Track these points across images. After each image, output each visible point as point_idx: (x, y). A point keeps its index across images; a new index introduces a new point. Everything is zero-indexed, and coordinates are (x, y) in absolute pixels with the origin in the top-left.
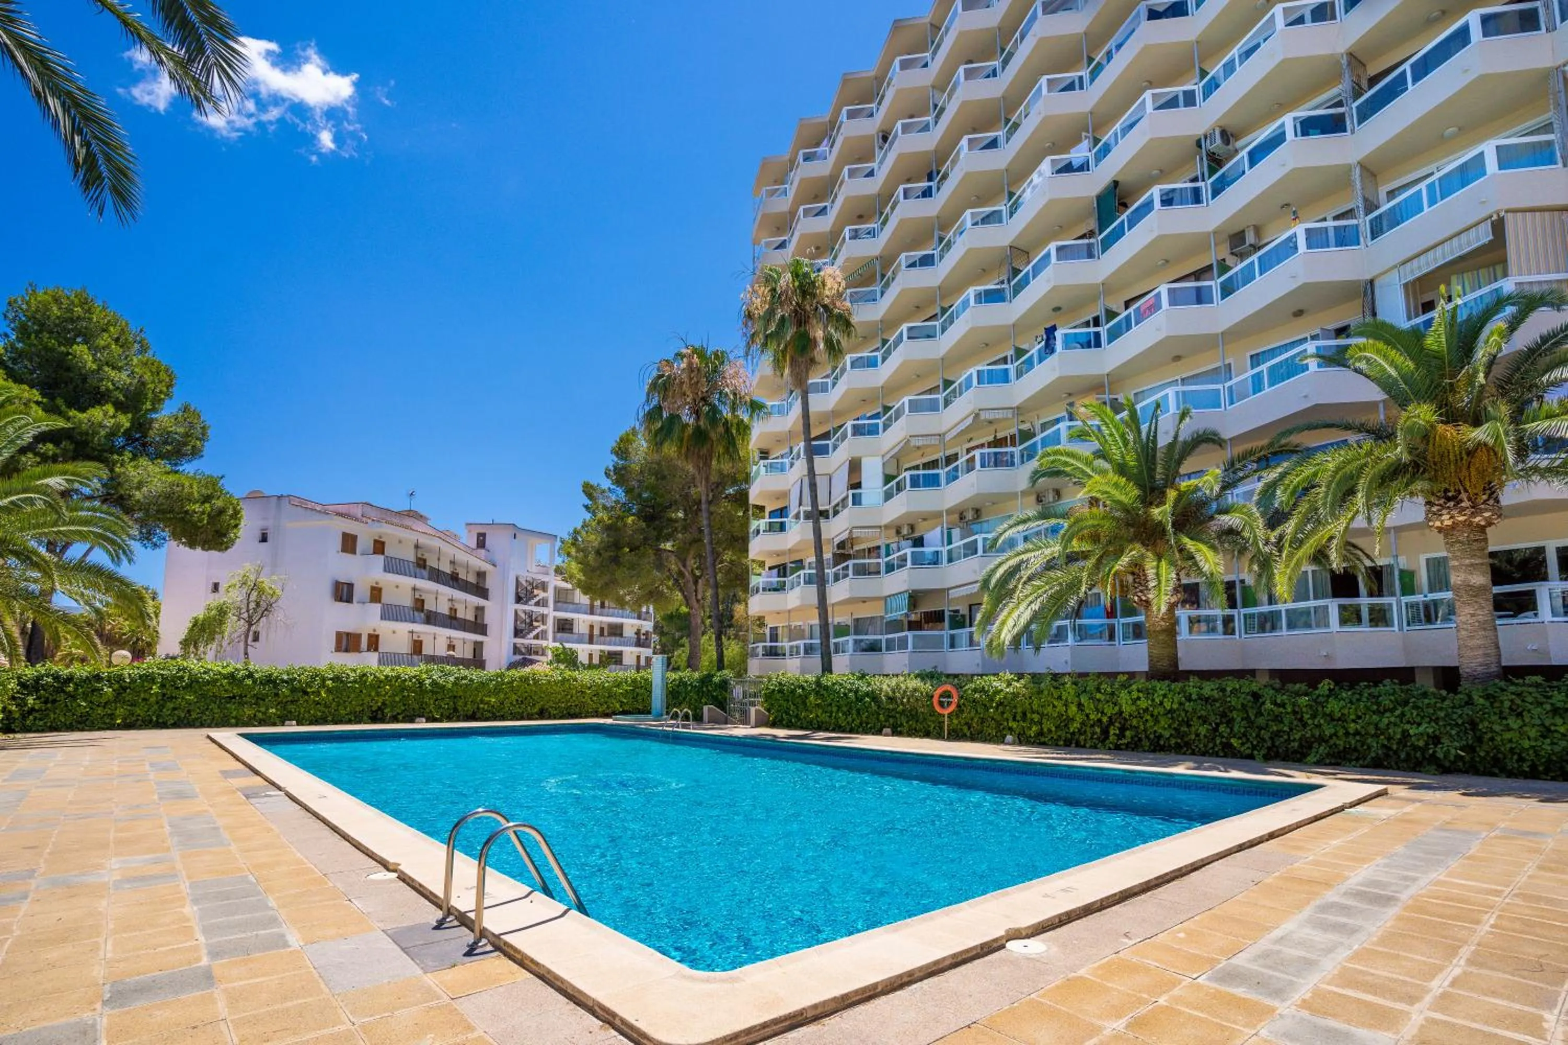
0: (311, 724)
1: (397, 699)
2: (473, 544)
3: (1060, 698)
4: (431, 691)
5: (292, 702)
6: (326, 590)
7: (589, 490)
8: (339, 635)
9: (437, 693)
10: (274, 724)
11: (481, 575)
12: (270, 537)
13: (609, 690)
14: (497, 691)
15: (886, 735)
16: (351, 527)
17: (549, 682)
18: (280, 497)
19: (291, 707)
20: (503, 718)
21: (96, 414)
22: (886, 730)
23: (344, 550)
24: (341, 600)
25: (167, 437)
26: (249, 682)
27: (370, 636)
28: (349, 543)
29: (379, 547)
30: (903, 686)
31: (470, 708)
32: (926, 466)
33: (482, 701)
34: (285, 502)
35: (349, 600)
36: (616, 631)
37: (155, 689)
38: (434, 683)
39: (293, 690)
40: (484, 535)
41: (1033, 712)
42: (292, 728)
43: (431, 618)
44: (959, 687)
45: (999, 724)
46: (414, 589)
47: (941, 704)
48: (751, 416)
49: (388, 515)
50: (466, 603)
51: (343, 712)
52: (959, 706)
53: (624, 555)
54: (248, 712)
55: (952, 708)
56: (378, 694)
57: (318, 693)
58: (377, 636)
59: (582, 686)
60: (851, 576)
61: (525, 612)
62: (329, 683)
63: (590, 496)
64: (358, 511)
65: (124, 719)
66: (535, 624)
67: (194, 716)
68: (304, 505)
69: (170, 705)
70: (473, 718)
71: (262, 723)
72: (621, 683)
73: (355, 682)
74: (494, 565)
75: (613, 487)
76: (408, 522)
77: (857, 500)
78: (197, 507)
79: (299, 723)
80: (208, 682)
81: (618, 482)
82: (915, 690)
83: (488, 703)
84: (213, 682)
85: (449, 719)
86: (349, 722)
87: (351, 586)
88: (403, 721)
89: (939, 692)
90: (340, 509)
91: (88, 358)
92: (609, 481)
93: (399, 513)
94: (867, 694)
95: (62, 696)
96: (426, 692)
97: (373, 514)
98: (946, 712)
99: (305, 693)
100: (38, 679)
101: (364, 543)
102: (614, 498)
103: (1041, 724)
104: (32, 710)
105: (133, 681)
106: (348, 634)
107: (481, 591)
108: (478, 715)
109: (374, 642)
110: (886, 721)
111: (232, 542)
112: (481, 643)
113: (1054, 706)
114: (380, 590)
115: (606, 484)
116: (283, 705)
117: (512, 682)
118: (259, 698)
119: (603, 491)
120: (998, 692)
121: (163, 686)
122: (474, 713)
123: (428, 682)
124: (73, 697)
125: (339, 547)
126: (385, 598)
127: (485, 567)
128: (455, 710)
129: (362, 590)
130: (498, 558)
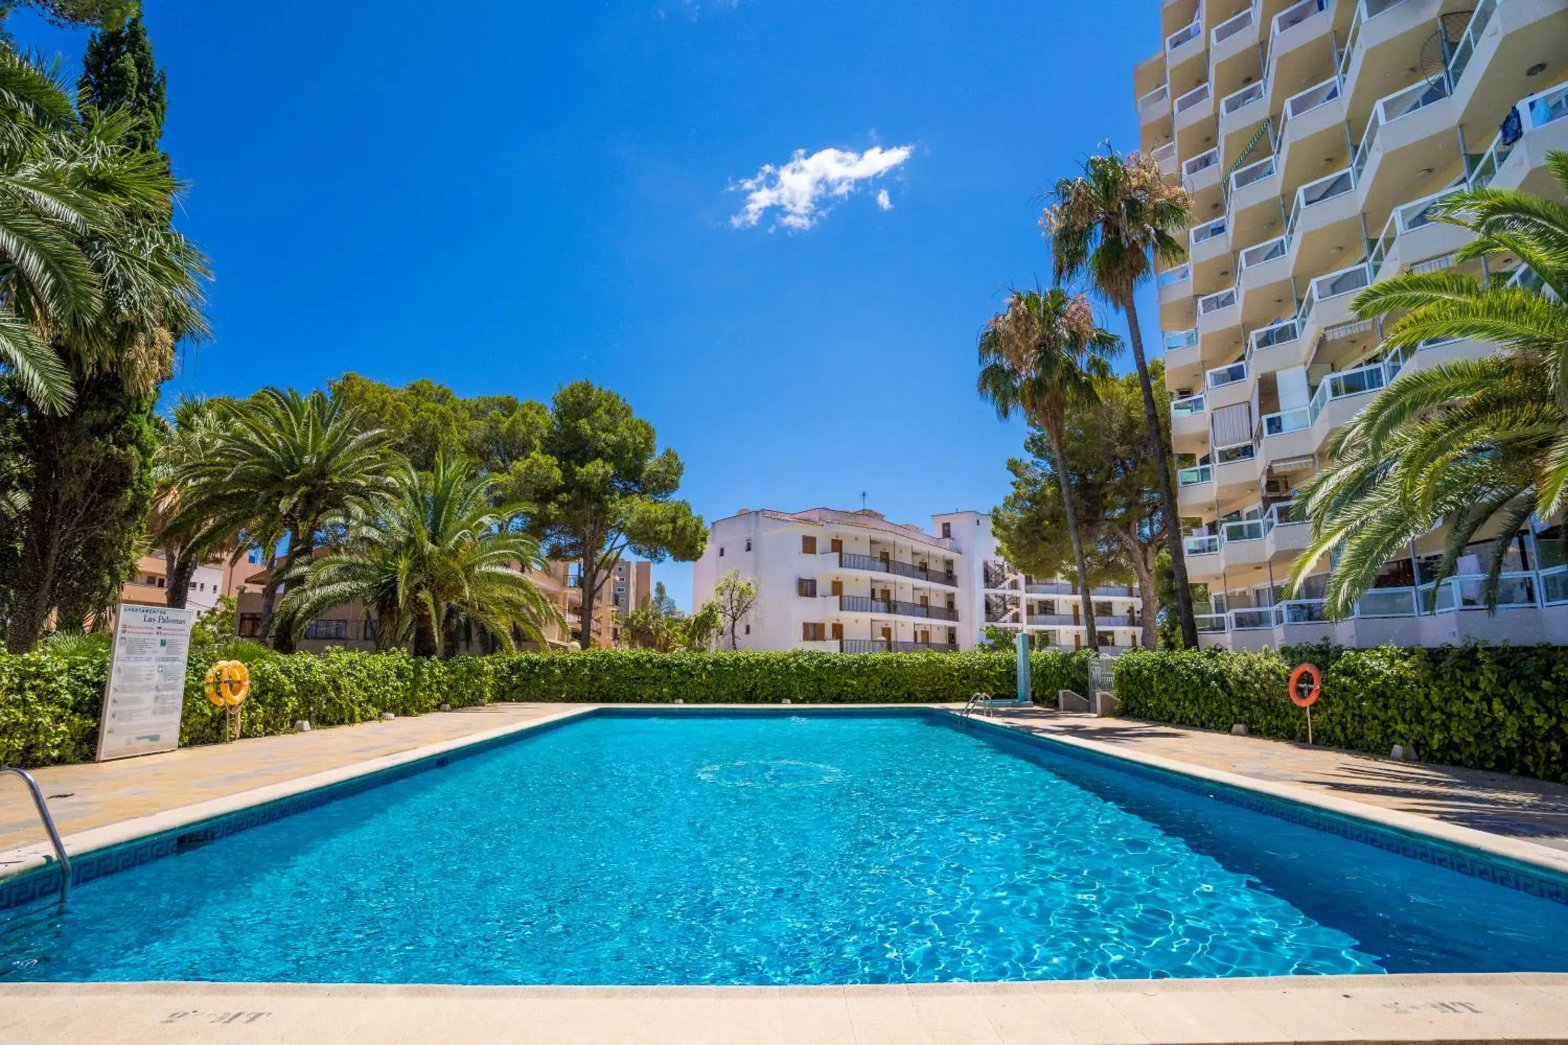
0: (697, 702)
1: (766, 681)
2: (940, 535)
3: (1475, 687)
4: (798, 674)
5: (681, 683)
6: (793, 588)
7: (1014, 467)
8: (806, 626)
9: (802, 676)
10: (667, 702)
11: (949, 563)
12: (752, 546)
13: (980, 671)
14: (860, 673)
15: (1238, 734)
16: (810, 531)
17: (913, 664)
18: (757, 512)
19: (681, 688)
20: (868, 700)
21: (590, 468)
22: (1236, 727)
23: (805, 551)
24: (807, 595)
25: (653, 476)
26: (649, 666)
27: (834, 626)
28: (809, 545)
29: (837, 545)
30: (1257, 666)
31: (833, 690)
32: (1369, 362)
33: (846, 684)
34: (761, 515)
35: (813, 594)
36: (1047, 608)
37: (586, 671)
38: (800, 666)
39: (682, 673)
40: (948, 524)
41: (1433, 709)
42: (680, 705)
43: (892, 607)
44: (1322, 667)
45: (1385, 725)
46: (872, 581)
47: (1300, 691)
48: (1101, 353)
49: (845, 516)
50: (937, 591)
51: (723, 693)
52: (1322, 694)
53: (1045, 528)
54: (649, 691)
55: (1313, 698)
56: (750, 677)
57: (700, 676)
58: (841, 626)
59: (950, 668)
60: (1276, 524)
61: (996, 596)
62: (709, 667)
63: (1015, 472)
64: (815, 516)
65: (568, 694)
66: (1009, 607)
67: (612, 693)
68: (775, 516)
69: (597, 684)
70: (837, 700)
71: (659, 700)
72: (994, 664)
73: (730, 665)
74: (959, 552)
75: (1035, 460)
76: (862, 520)
77: (1275, 426)
78: (663, 528)
79: (685, 701)
80: (621, 667)
81: (1039, 454)
82: (1272, 671)
83: (852, 686)
84: (623, 666)
85: (813, 701)
86: (727, 701)
87: (813, 582)
88: (773, 702)
89: (1295, 675)
90: (805, 516)
91: (588, 427)
92: (1031, 455)
93: (855, 514)
94: (1214, 677)
95: (532, 676)
96: (792, 674)
97: (829, 517)
98: (1306, 703)
99: (692, 676)
100: (520, 662)
101: (823, 543)
102: (1040, 471)
103: (1448, 729)
104: (516, 686)
105: (573, 665)
106: (815, 625)
107: (949, 577)
108: (843, 697)
109: (838, 631)
110: (1241, 714)
111: (701, 553)
112: (954, 628)
113: (1467, 700)
114: (841, 584)
115: (1029, 458)
116: (675, 686)
117: (875, 665)
118: (656, 680)
119: (1027, 467)
120: (1375, 674)
121: (591, 669)
122: (839, 695)
123: (794, 665)
124: (538, 676)
125: (801, 548)
126: (846, 592)
127: (950, 555)
128: (821, 692)
129: (823, 586)
130: (963, 546)
